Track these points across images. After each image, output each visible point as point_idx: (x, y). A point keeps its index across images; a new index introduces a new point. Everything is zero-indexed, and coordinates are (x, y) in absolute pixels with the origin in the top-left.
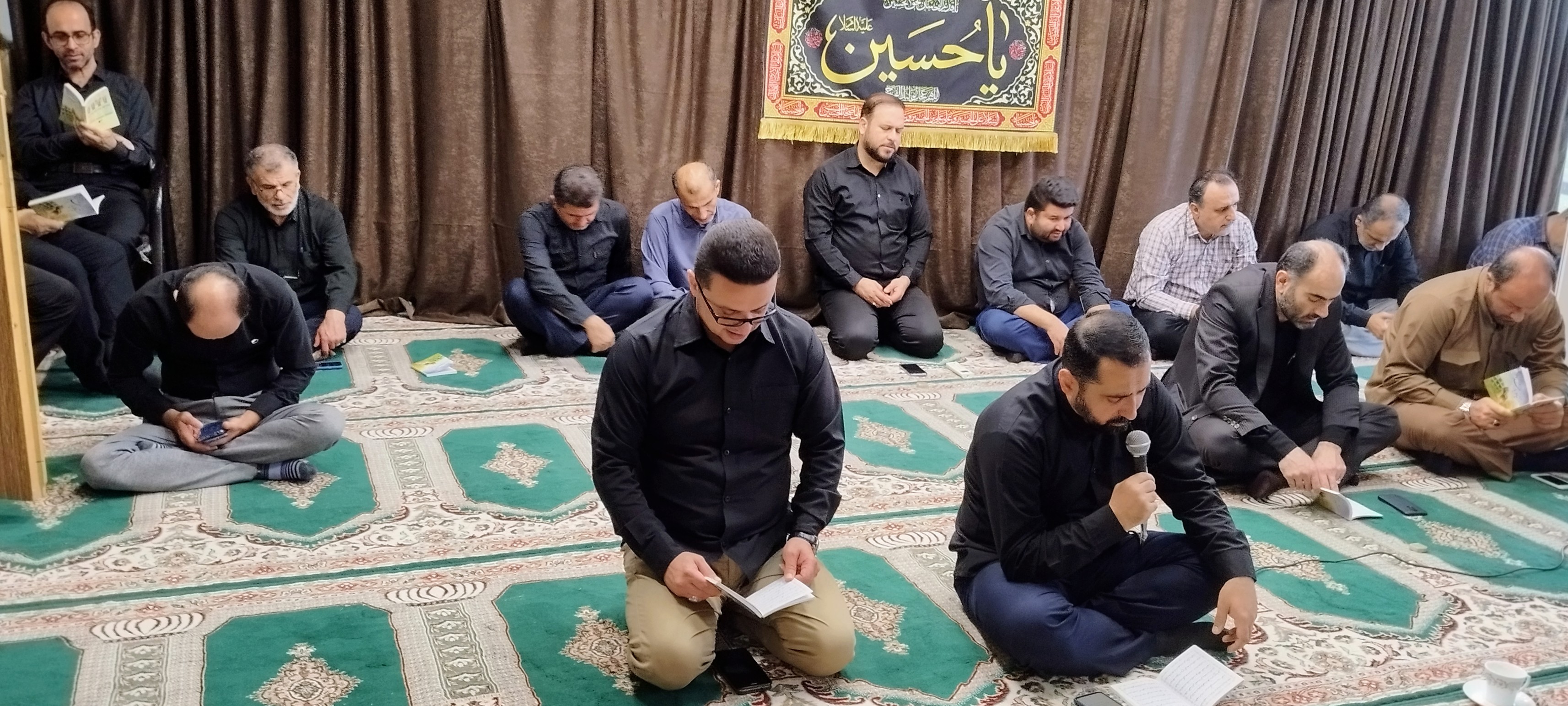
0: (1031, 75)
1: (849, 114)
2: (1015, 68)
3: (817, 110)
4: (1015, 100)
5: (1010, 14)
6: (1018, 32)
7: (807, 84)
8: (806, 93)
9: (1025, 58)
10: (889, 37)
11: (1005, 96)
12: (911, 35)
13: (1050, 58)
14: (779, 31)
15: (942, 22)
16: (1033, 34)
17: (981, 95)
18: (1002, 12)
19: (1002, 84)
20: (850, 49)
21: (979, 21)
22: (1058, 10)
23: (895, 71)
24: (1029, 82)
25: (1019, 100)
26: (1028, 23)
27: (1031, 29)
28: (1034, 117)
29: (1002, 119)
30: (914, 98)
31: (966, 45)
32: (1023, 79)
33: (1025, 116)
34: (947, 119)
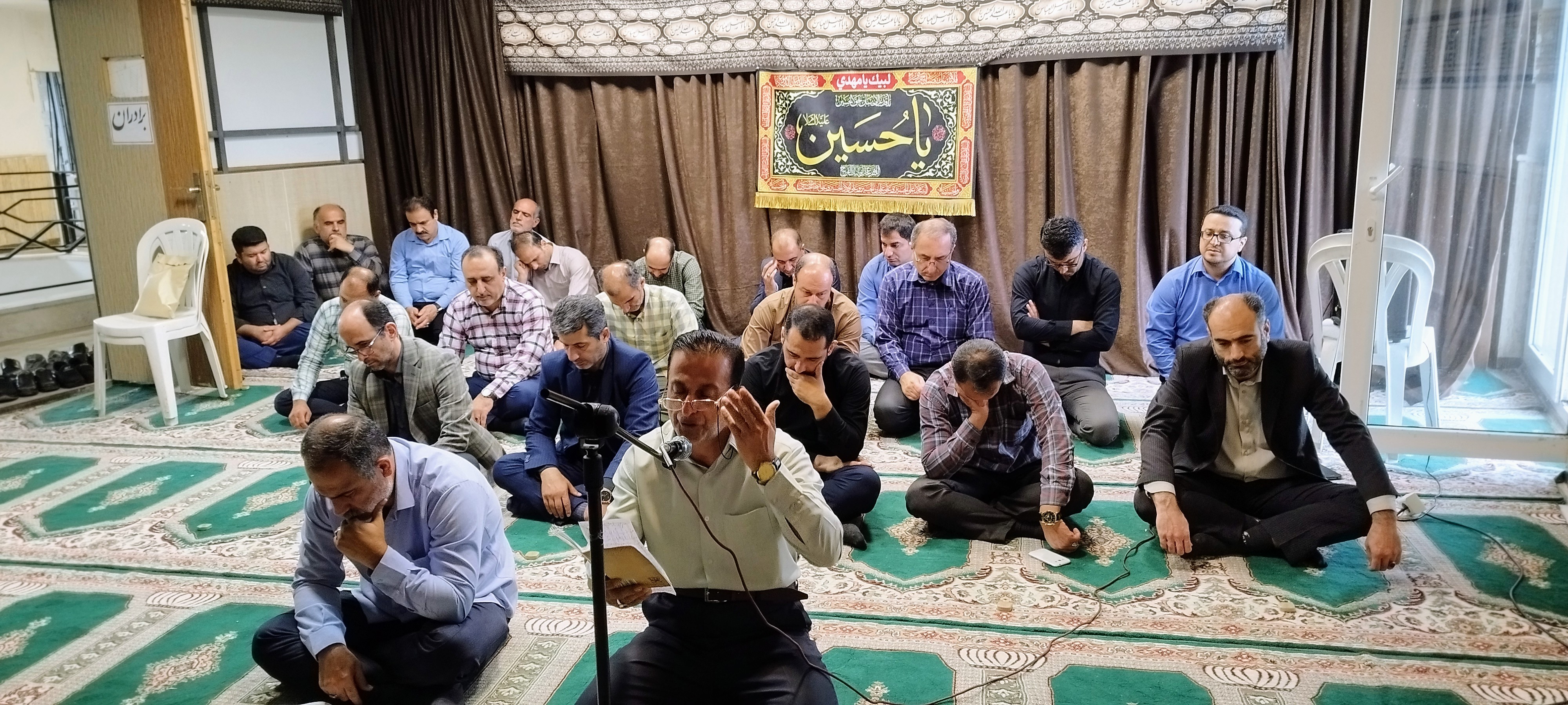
0: (951, 153)
1: (817, 187)
2: (938, 147)
3: (795, 185)
4: (940, 174)
5: (930, 105)
6: (939, 119)
7: (787, 166)
8: (787, 174)
9: (945, 140)
10: (841, 128)
11: (931, 170)
12: (856, 126)
13: (966, 138)
14: (766, 129)
15: (879, 114)
16: (951, 120)
17: (913, 170)
18: (925, 104)
19: (928, 160)
20: (813, 138)
21: (907, 112)
22: (970, 99)
23: (847, 154)
24: (949, 158)
25: (943, 174)
26: (946, 111)
27: (949, 116)
28: (955, 187)
29: (930, 189)
30: (861, 174)
31: (898, 131)
32: (944, 156)
33: (948, 186)
34: (887, 190)
